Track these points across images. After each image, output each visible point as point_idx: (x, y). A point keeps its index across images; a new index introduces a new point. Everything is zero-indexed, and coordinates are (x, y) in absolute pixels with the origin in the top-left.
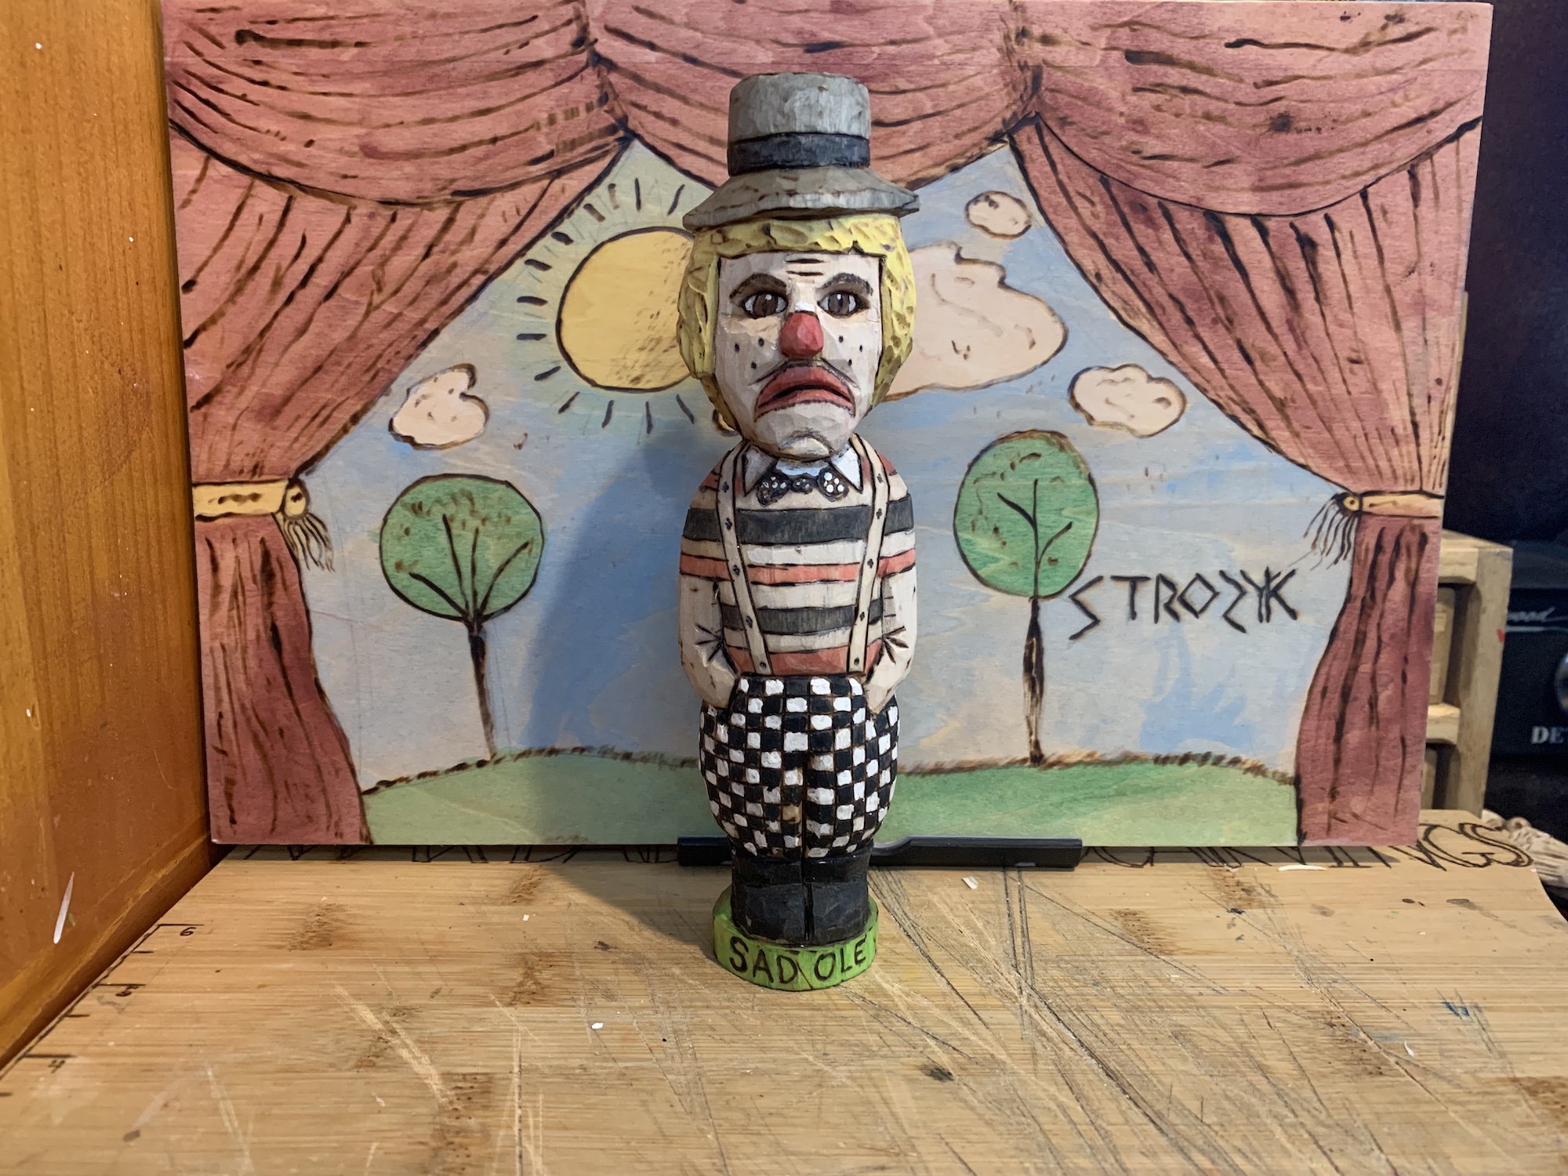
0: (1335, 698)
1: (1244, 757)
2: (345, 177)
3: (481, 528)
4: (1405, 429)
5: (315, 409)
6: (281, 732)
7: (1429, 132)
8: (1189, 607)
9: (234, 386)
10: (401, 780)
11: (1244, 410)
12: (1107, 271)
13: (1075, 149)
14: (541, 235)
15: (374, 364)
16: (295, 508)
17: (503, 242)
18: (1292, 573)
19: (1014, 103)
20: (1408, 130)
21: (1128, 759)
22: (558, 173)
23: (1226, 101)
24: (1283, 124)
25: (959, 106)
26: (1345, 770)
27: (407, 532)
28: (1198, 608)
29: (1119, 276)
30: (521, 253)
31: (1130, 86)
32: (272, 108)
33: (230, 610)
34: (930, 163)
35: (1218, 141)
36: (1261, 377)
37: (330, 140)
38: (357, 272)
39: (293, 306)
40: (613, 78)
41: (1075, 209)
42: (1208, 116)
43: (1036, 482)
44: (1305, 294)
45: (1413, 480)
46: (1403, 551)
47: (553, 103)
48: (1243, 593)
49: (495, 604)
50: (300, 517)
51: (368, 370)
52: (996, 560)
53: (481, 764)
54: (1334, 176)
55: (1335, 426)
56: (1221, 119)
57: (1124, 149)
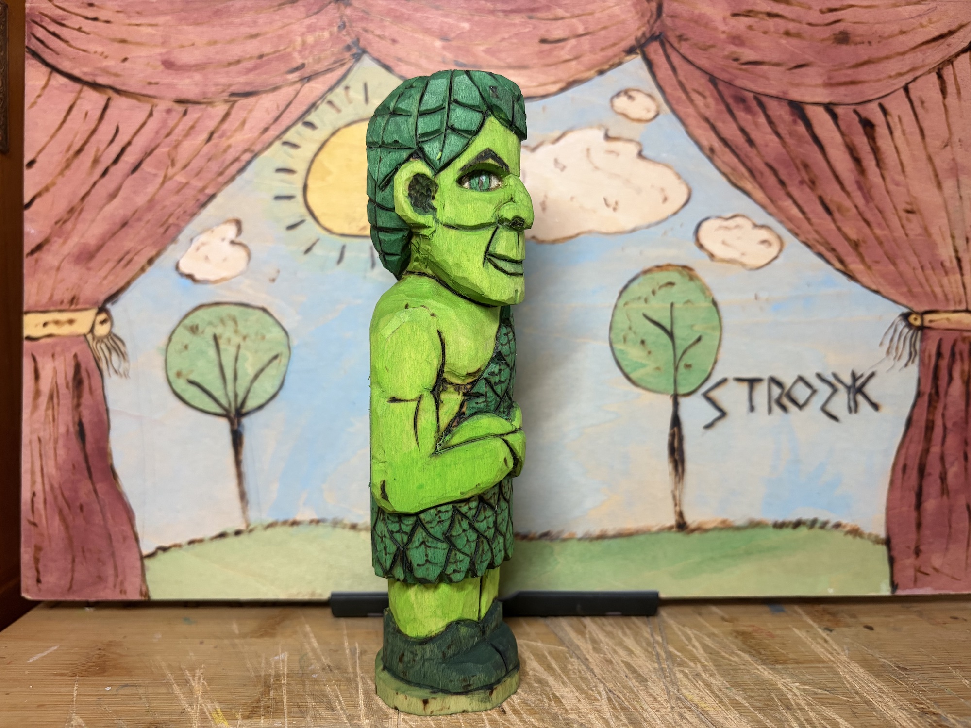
0: (913, 474)
1: (844, 521)
2: (150, 83)
3: (243, 344)
4: (951, 262)
5: (121, 255)
6: (81, 507)
7: (949, 45)
8: (794, 402)
9: (59, 237)
10: (175, 546)
11: (827, 249)
12: (717, 144)
13: (691, 58)
14: (294, 124)
15: (167, 220)
16: (102, 330)
17: (266, 130)
18: (872, 375)
19: (643, 26)
20: (933, 44)
21: (755, 525)
22: (309, 78)
23: (800, 22)
24: (843, 38)
25: (605, 28)
26: (926, 532)
27: (186, 347)
28: (801, 401)
29: (727, 150)
30: (278, 137)
31: (728, 13)
32: (98, 35)
33: (47, 409)
34: (583, 69)
35: (796, 51)
36: (839, 224)
37: (140, 57)
38: (156, 152)
39: (107, 177)
40: (348, 11)
41: (691, 100)
42: (787, 34)
43: (672, 305)
44: (869, 162)
45: (960, 302)
46: (958, 357)
47: (304, 30)
48: (835, 390)
49: (251, 404)
50: (107, 337)
51: (162, 225)
52: (643, 366)
53: (238, 533)
54: (882, 76)
55: (898, 261)
56: (798, 35)
57: (727, 57)
